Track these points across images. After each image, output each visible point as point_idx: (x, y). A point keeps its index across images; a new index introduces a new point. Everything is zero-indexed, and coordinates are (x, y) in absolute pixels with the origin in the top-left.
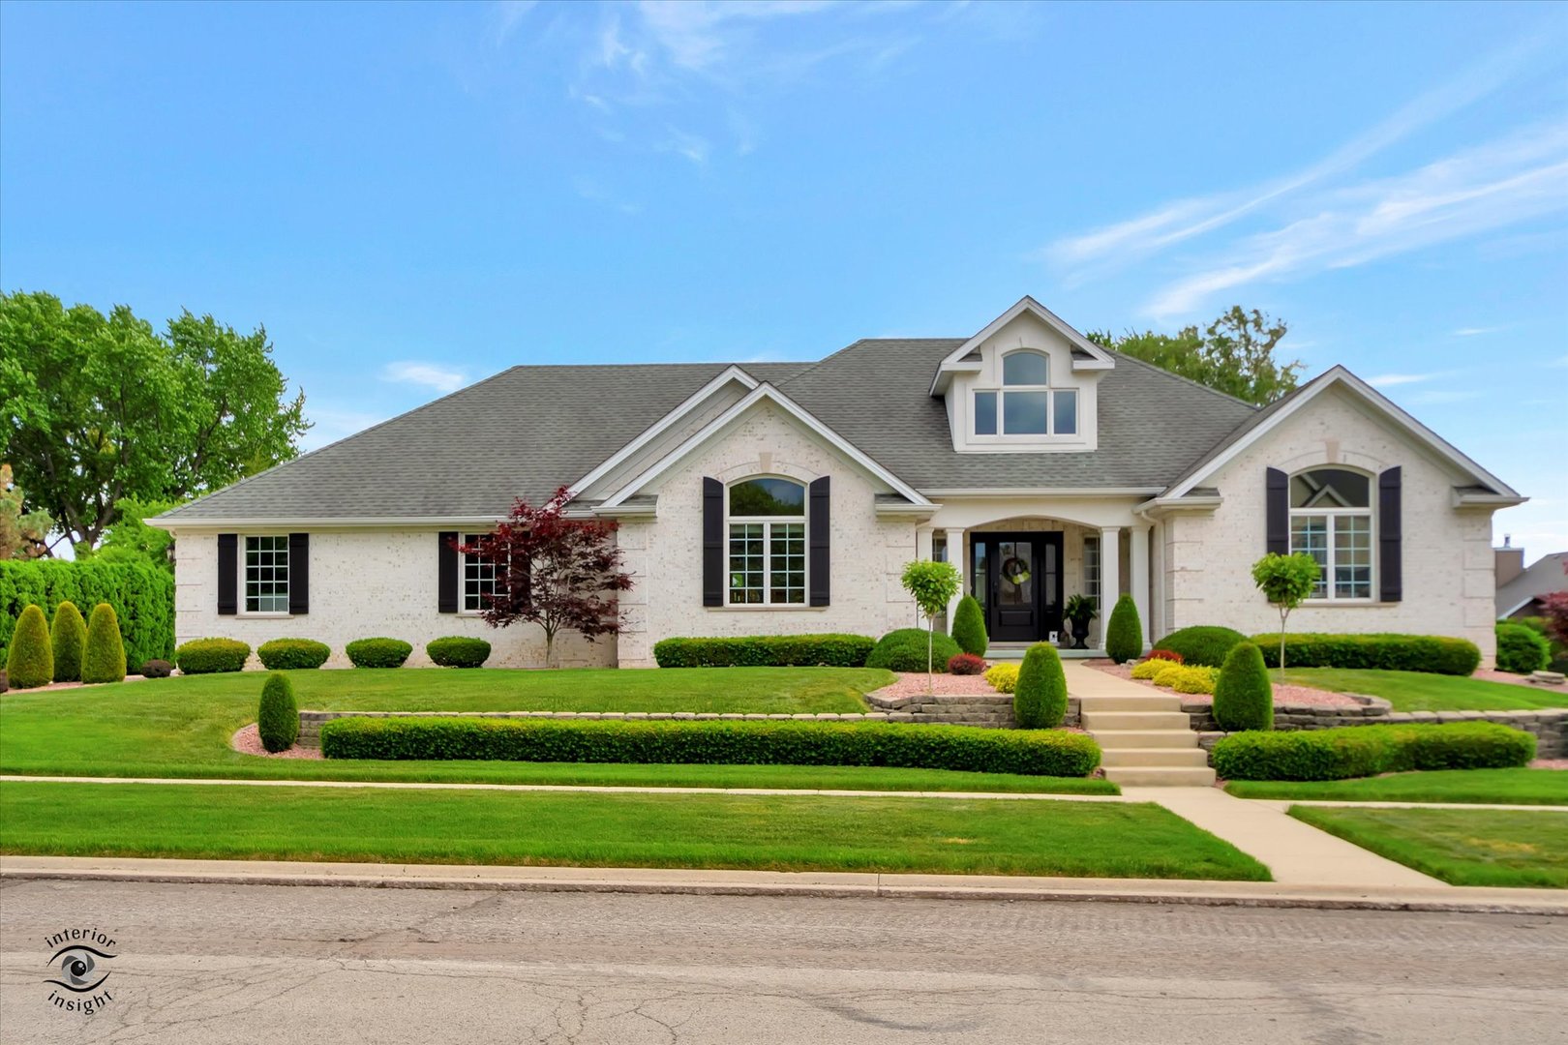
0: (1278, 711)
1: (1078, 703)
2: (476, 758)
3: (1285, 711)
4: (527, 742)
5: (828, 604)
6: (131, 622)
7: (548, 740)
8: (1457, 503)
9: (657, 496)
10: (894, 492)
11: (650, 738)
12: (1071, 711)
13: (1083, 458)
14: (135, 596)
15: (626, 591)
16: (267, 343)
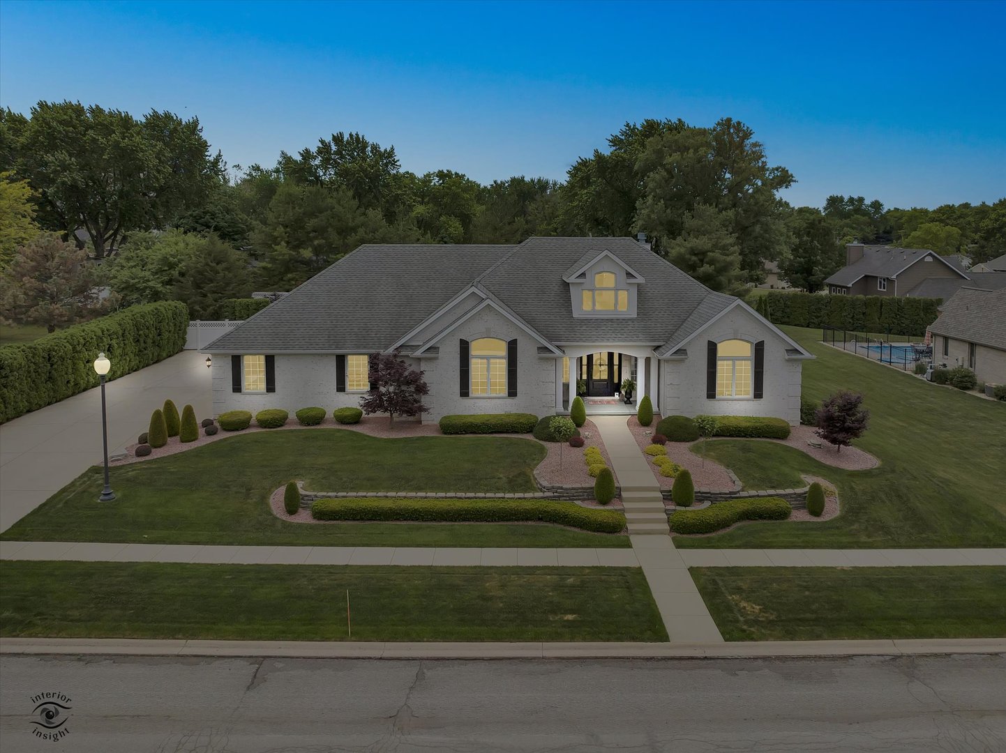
0: (696, 493)
1: (620, 489)
2: (377, 520)
3: (699, 492)
4: (398, 514)
5: (516, 396)
6: (159, 338)
7: (406, 513)
8: (787, 357)
9: (439, 348)
10: (542, 346)
11: (448, 512)
12: (616, 492)
13: (630, 323)
14: (160, 324)
15: (426, 396)
16: (199, 127)
